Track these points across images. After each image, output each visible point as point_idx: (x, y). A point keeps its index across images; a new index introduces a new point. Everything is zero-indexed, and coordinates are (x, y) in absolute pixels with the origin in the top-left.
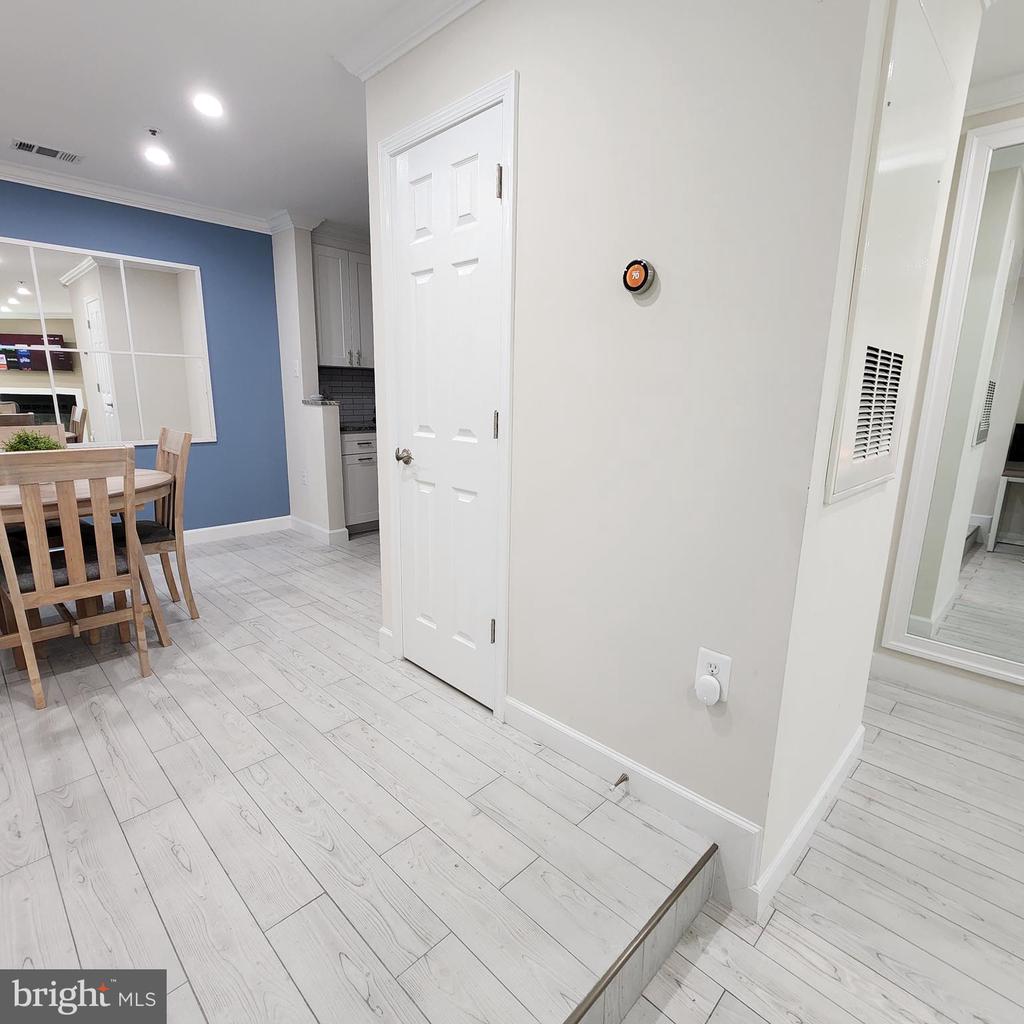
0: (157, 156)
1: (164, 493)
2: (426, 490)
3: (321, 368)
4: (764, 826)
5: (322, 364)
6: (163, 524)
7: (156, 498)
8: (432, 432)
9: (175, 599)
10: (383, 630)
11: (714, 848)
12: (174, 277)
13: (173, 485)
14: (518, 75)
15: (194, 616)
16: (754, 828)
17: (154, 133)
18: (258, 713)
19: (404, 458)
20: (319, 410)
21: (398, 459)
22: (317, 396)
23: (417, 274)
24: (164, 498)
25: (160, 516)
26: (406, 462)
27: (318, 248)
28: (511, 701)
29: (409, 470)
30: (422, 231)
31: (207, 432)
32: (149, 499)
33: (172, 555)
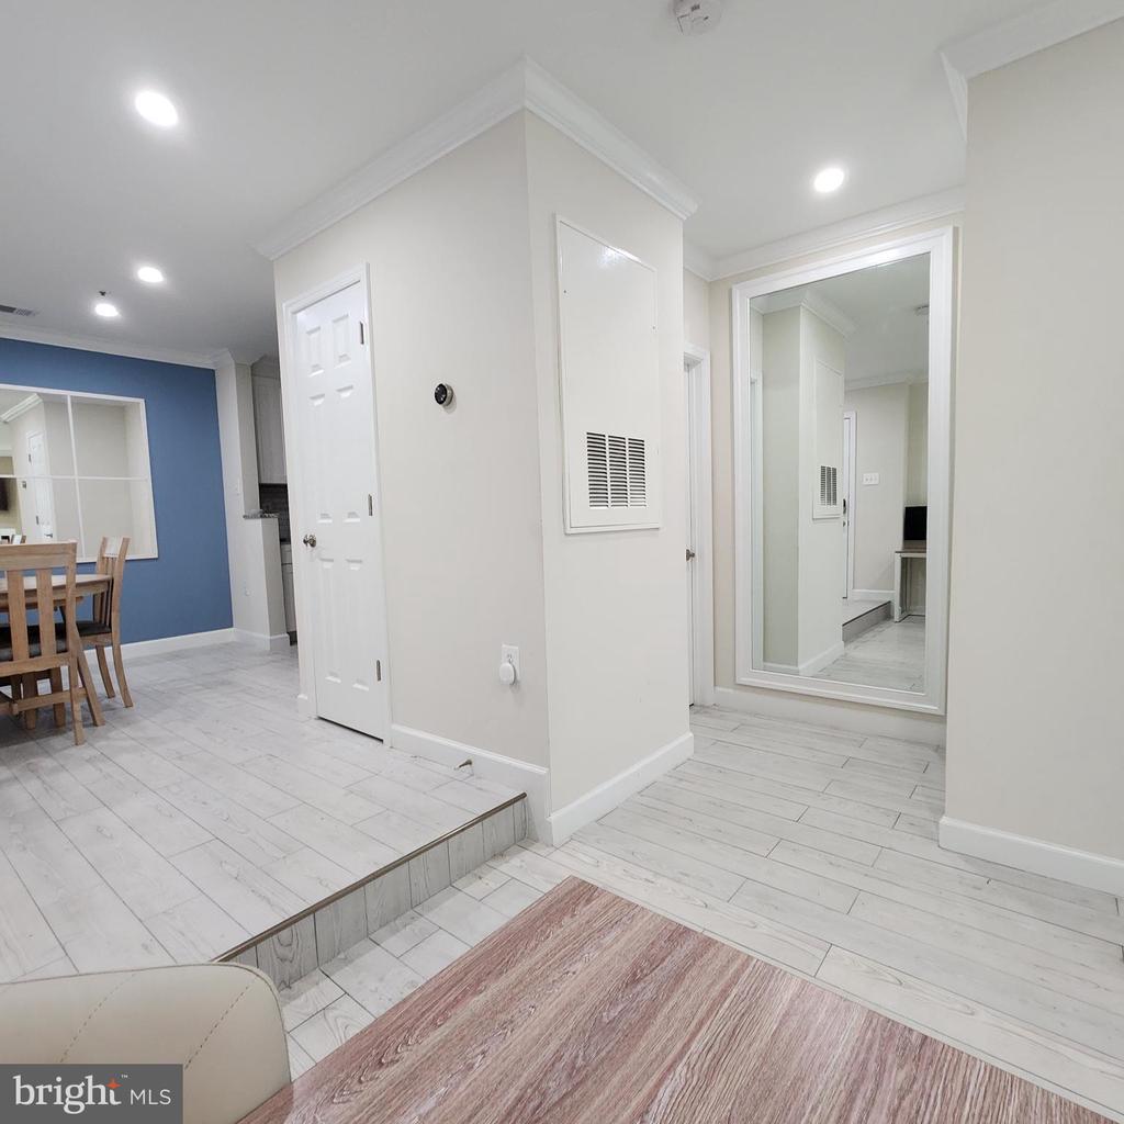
0: (106, 310)
1: (102, 589)
2: (327, 565)
3: (262, 487)
4: (549, 767)
5: (264, 481)
6: (101, 621)
7: (95, 592)
8: (329, 518)
9: (110, 694)
10: (301, 696)
11: (524, 795)
12: (122, 410)
13: (110, 583)
14: (368, 266)
15: (128, 704)
16: (544, 771)
17: (103, 294)
18: (180, 758)
19: (311, 542)
20: (259, 521)
21: (305, 542)
22: (257, 509)
23: (314, 398)
24: (103, 594)
25: (97, 617)
26: (313, 545)
27: (256, 378)
28: (395, 727)
29: (315, 551)
30: (316, 367)
31: (147, 547)
32: (88, 593)
33: (108, 651)
